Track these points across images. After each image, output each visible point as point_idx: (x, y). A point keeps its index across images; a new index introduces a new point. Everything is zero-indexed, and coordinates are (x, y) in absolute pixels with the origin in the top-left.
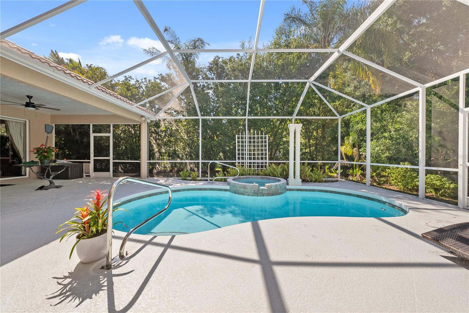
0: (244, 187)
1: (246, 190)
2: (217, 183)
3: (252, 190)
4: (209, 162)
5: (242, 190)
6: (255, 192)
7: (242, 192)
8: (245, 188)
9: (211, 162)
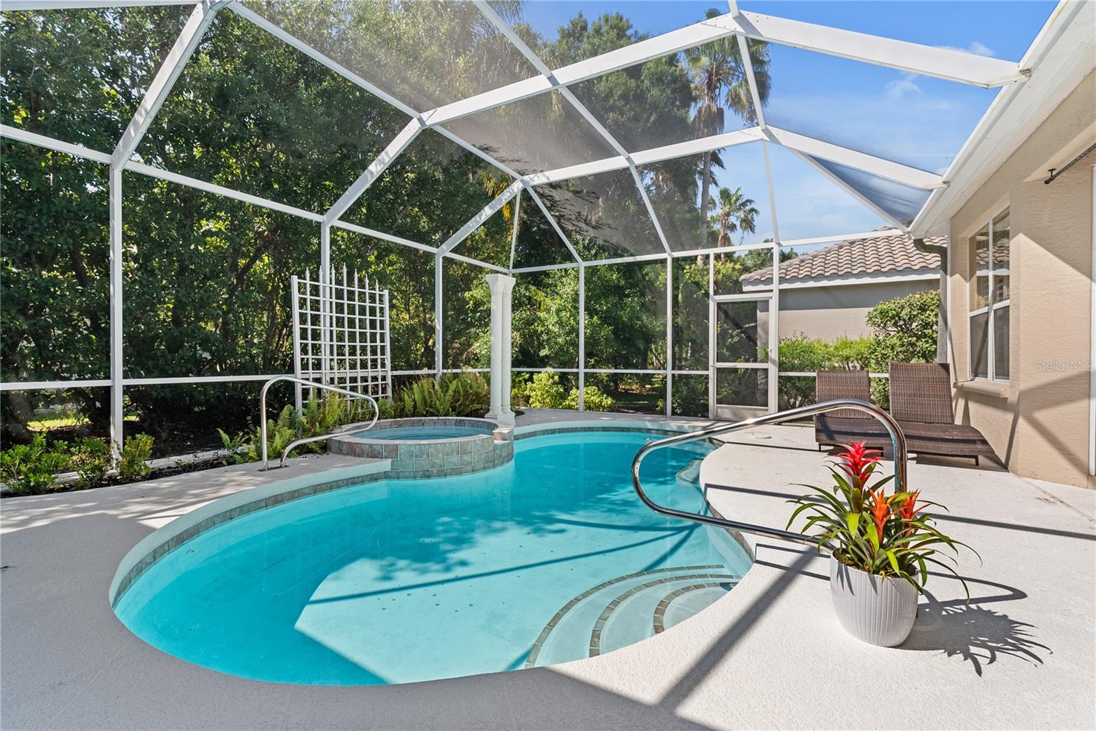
0: (462, 450)
1: (466, 458)
2: (303, 460)
3: (482, 454)
4: (263, 383)
5: (455, 459)
6: (488, 456)
7: (455, 465)
8: (465, 452)
9: (272, 379)
